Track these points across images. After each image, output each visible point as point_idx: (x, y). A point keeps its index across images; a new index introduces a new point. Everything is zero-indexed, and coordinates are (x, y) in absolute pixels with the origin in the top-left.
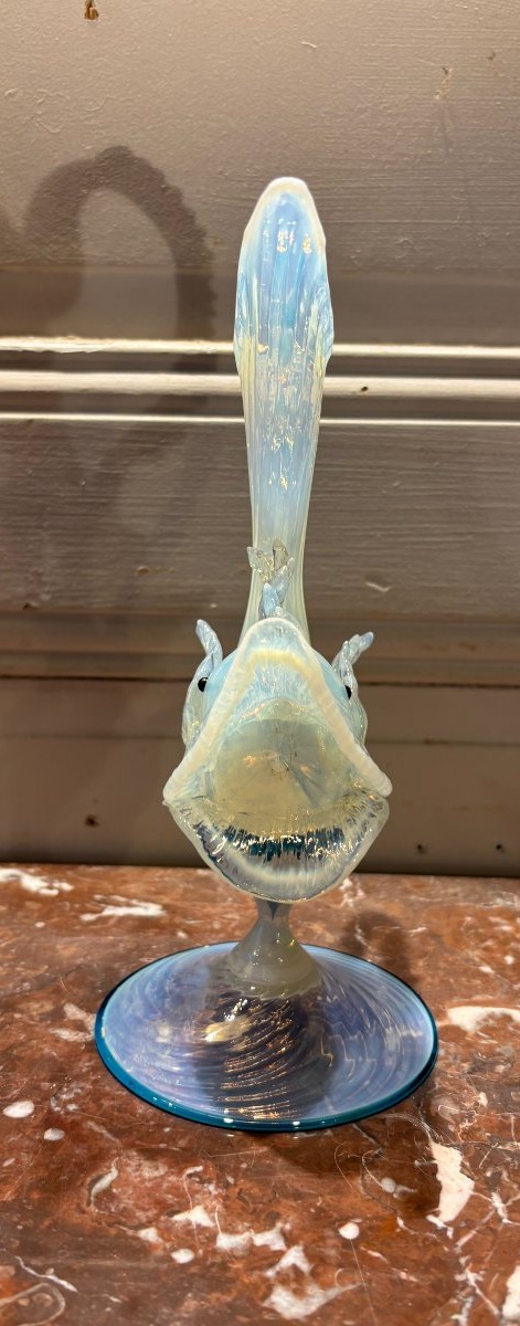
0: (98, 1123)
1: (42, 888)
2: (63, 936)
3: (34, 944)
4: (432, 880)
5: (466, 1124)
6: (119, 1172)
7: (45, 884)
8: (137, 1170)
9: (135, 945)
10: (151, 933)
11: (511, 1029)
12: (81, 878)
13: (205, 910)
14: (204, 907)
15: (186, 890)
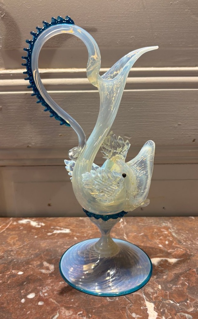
0: (53, 299)
1: (37, 225)
2: (43, 240)
3: (34, 243)
4: (145, 218)
5: (155, 295)
6: (59, 314)
7: (37, 224)
8: (64, 313)
9: (62, 242)
10: (67, 238)
11: (167, 264)
12: (47, 222)
13: (82, 230)
14: (82, 229)
15: (77, 224)
